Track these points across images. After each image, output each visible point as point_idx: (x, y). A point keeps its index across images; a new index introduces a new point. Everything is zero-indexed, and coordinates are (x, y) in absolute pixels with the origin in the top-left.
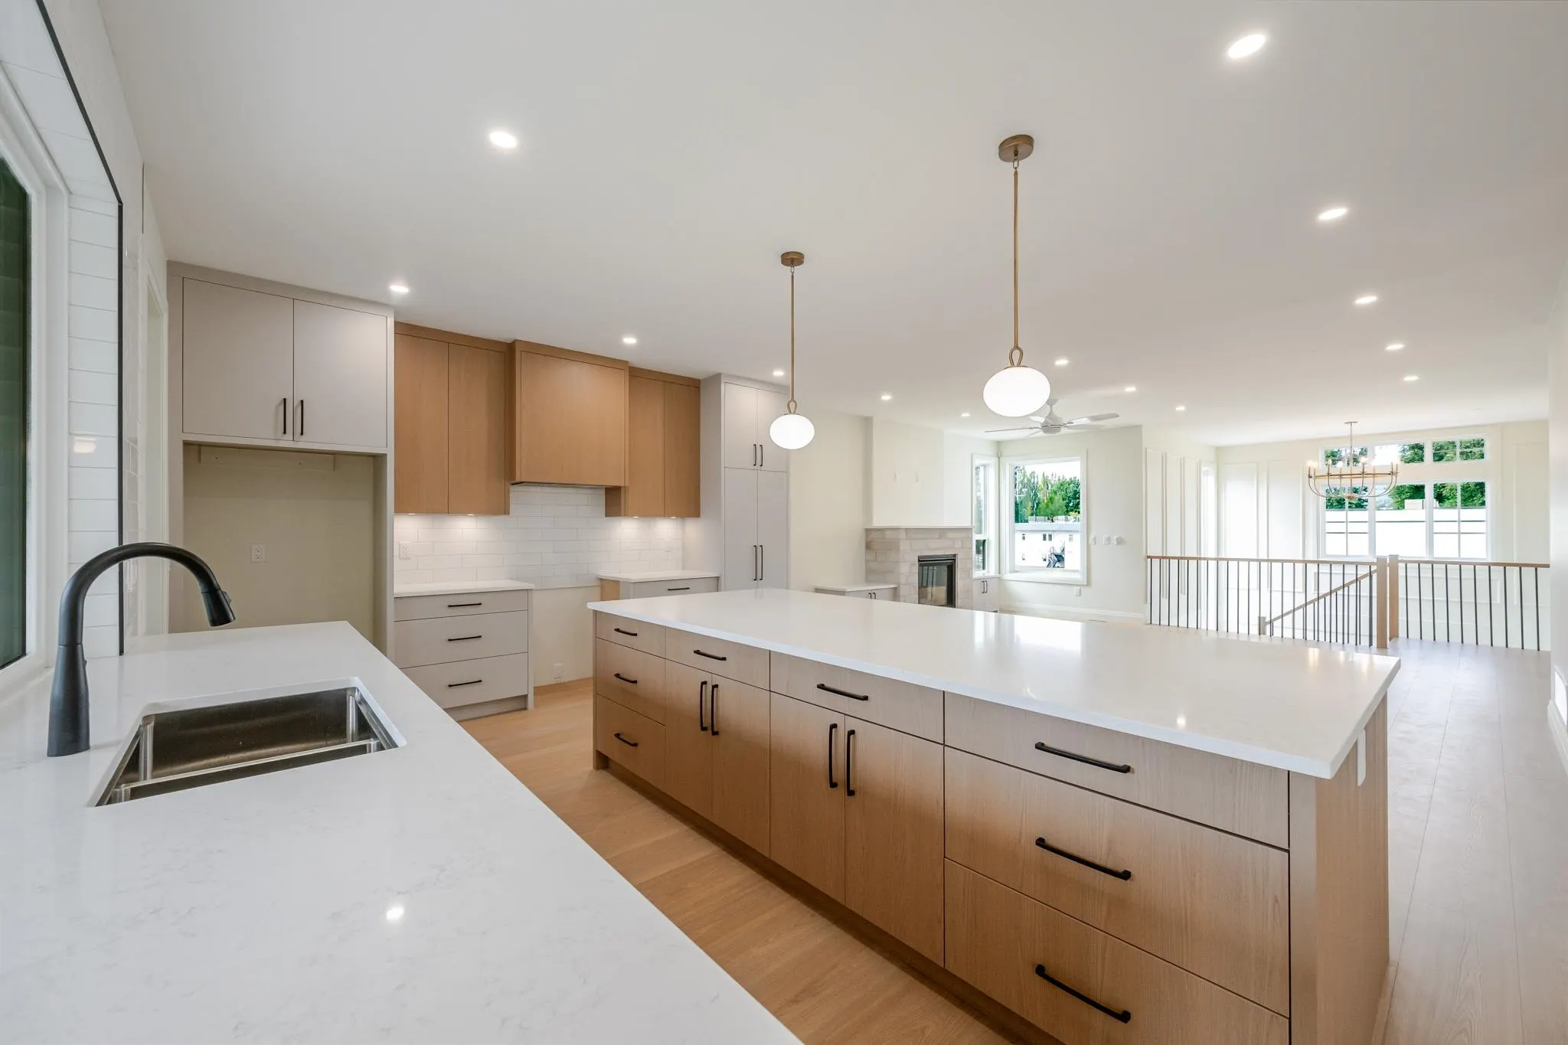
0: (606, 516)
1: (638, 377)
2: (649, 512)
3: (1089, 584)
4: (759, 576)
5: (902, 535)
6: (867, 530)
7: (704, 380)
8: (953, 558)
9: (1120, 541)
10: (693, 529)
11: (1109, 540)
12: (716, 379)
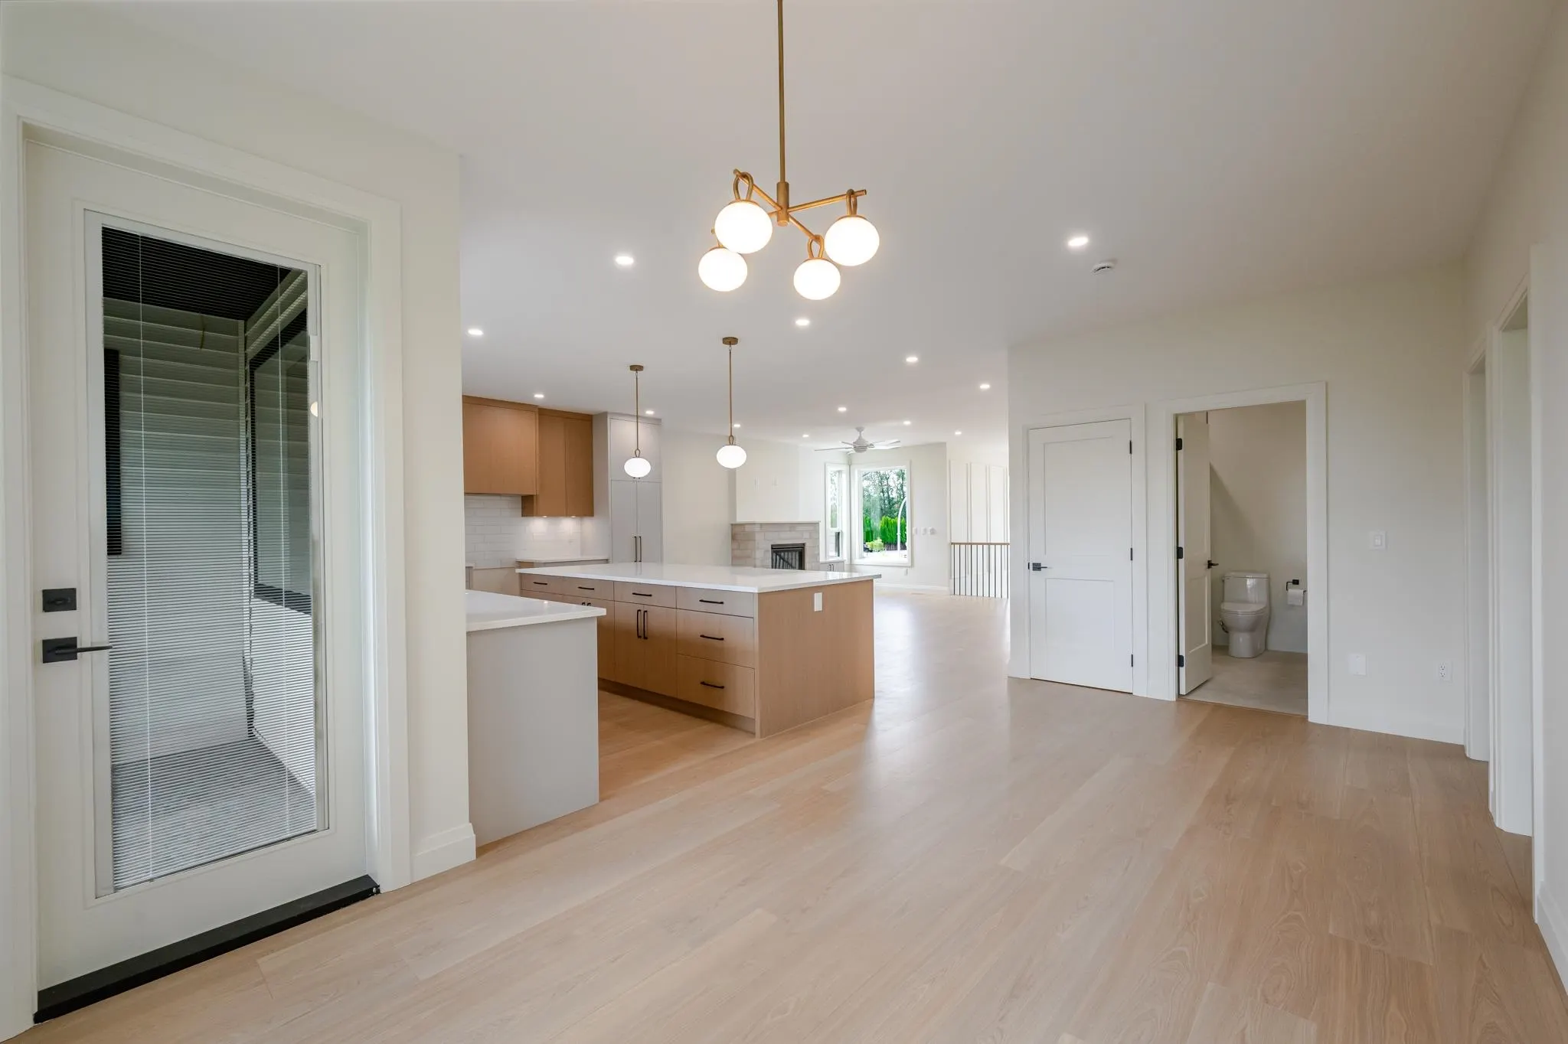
0: (522, 516)
1: (544, 415)
2: (555, 513)
3: (912, 565)
4: (639, 559)
5: (757, 529)
6: (732, 525)
7: (595, 415)
8: (803, 546)
9: (933, 532)
10: (589, 524)
11: (925, 530)
12: (603, 416)
